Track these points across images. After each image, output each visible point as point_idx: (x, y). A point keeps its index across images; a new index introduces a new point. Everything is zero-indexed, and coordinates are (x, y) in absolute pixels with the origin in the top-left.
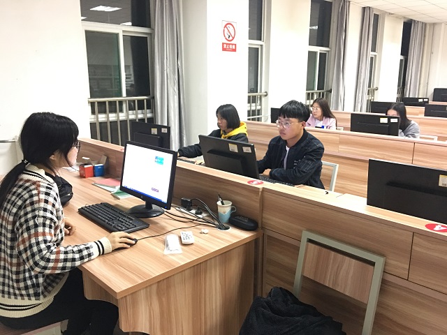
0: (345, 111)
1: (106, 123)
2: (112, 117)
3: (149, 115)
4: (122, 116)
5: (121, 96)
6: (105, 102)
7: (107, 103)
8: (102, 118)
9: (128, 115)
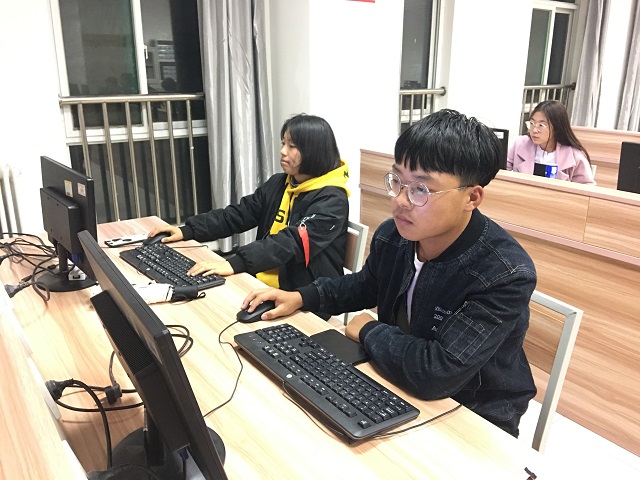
0: (600, 127)
1: (105, 145)
2: (118, 134)
3: (198, 131)
4: (139, 133)
5: (138, 92)
6: (99, 106)
7: (105, 107)
8: (95, 136)
9: (151, 132)
